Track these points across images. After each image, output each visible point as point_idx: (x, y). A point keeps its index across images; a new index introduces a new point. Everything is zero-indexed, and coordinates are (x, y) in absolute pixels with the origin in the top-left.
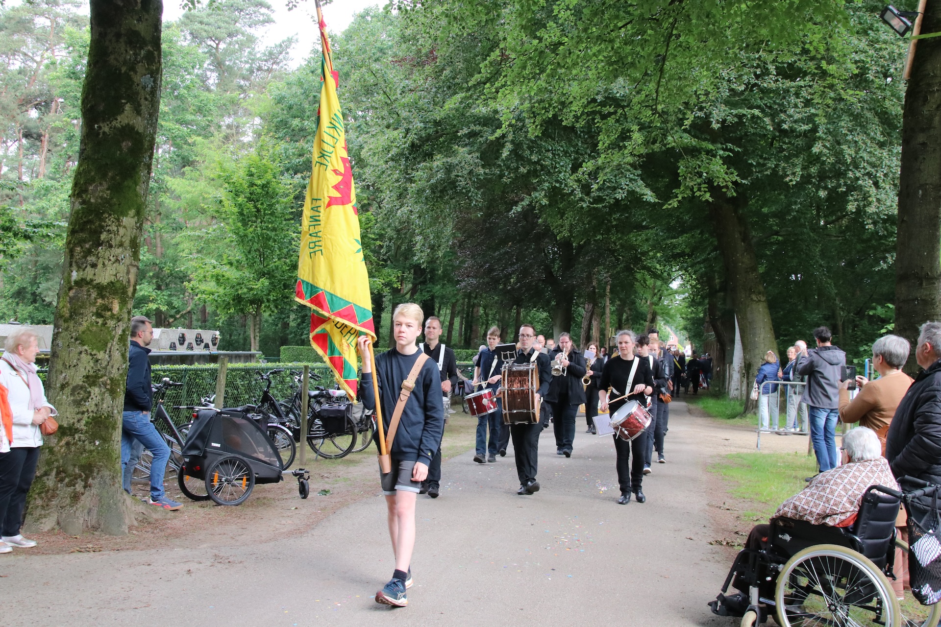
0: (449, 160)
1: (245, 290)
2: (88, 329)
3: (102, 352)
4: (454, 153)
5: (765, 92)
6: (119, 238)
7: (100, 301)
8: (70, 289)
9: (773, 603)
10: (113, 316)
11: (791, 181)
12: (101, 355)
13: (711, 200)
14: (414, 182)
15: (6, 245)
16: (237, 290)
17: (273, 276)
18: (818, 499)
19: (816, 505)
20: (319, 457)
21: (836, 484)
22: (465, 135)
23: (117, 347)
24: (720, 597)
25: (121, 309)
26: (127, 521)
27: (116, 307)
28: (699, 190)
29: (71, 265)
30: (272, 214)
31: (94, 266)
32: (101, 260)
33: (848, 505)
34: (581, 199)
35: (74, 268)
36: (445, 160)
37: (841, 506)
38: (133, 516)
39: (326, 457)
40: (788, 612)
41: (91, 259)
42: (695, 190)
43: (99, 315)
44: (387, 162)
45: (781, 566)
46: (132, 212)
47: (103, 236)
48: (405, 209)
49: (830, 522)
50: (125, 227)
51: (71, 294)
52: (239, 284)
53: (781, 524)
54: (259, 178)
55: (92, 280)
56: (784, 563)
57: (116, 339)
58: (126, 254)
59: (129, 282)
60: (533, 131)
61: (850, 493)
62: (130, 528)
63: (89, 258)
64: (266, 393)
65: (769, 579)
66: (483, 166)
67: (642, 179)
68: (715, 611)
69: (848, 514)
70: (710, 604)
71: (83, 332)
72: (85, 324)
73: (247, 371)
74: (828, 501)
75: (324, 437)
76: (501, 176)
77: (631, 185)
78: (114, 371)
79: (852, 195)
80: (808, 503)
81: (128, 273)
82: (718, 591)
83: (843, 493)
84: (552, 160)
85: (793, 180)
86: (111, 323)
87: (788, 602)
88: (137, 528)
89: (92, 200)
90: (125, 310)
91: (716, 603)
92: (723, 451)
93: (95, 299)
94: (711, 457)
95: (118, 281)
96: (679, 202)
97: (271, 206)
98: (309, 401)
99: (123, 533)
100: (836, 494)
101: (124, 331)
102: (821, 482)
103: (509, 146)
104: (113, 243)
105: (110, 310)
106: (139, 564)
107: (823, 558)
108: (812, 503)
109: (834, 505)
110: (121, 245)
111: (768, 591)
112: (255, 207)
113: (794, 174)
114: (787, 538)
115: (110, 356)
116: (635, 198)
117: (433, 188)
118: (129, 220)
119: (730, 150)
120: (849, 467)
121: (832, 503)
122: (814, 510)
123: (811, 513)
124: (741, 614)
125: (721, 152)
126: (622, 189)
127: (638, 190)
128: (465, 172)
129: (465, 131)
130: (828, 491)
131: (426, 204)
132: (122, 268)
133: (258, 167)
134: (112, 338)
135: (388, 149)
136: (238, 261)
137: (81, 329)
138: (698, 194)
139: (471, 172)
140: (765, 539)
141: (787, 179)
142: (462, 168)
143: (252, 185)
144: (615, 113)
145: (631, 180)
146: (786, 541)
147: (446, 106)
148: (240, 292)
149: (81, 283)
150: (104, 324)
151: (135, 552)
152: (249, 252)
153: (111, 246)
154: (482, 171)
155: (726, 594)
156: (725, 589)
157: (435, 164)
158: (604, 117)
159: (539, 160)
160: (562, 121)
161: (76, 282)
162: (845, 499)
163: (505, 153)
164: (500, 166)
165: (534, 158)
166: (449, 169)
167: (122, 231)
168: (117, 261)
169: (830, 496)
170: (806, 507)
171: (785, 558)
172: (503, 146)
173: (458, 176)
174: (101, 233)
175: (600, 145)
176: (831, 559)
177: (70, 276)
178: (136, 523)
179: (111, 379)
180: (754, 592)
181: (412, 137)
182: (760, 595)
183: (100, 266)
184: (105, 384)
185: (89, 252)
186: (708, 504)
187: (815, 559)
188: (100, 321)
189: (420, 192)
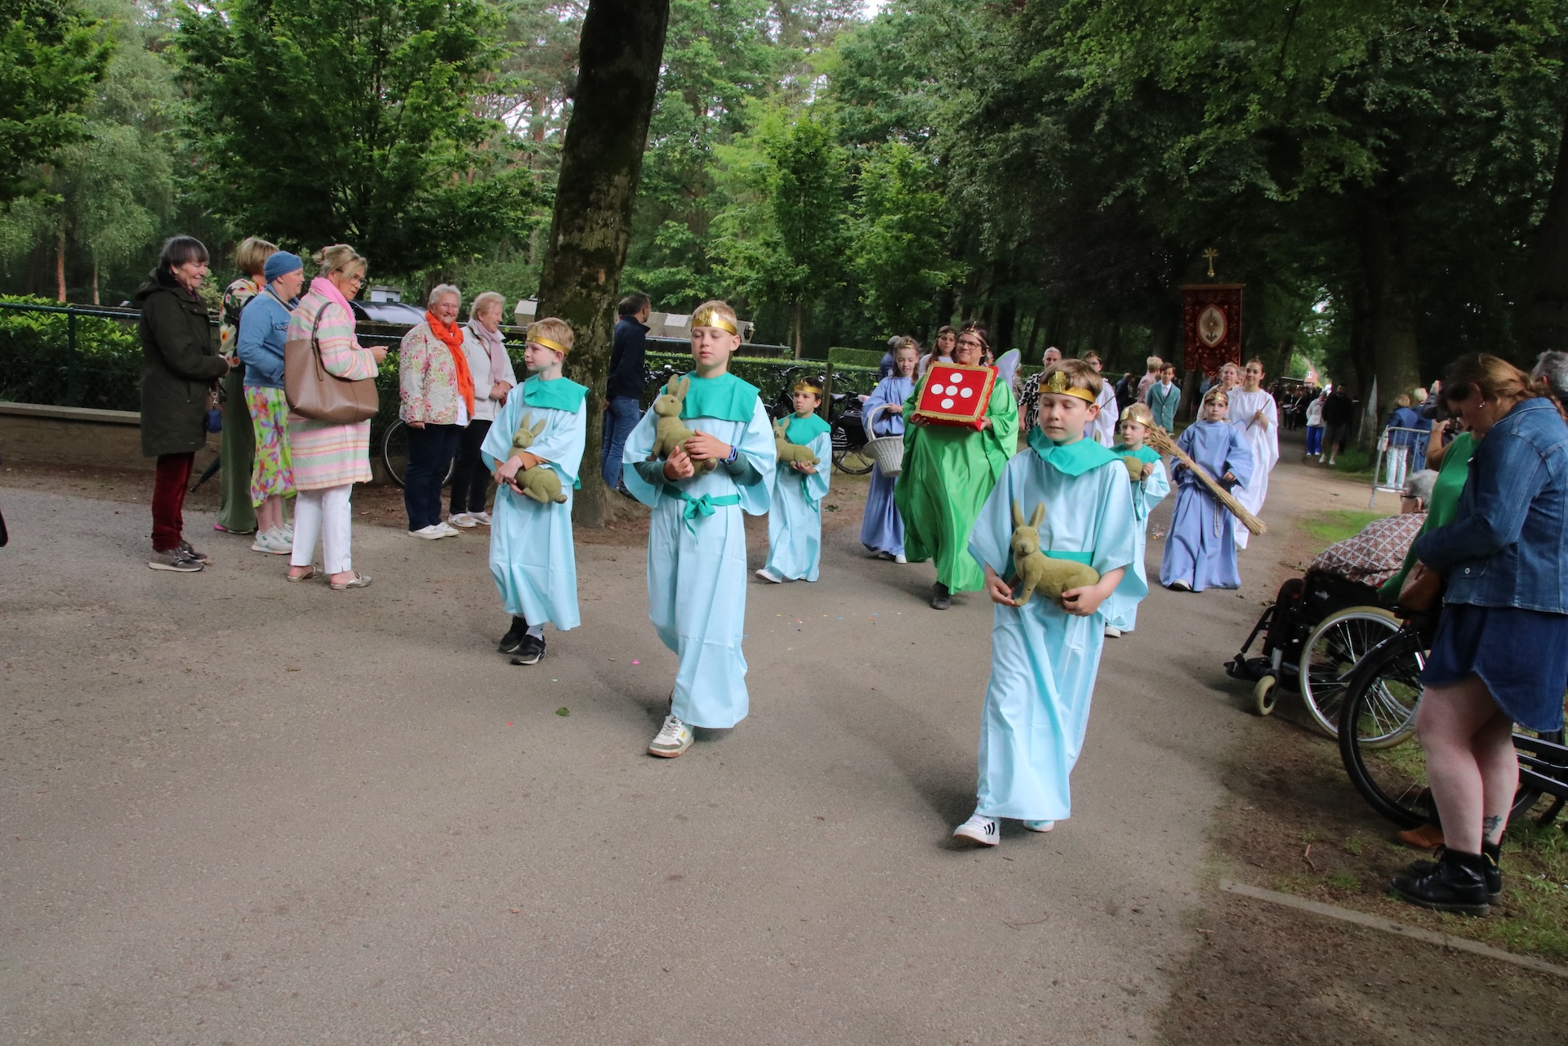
0: (1029, 131)
1: (781, 277)
2: (571, 299)
3: (585, 327)
4: (1034, 123)
5: (1439, 63)
6: (609, 199)
7: (585, 269)
8: (556, 254)
9: (1297, 669)
10: (598, 288)
11: (1460, 180)
12: (583, 330)
13: (1341, 192)
14: (984, 156)
15: (524, 213)
16: (772, 276)
17: (814, 261)
18: (1358, 550)
19: (1354, 558)
20: (839, 471)
21: (1383, 536)
22: (1051, 102)
23: (601, 322)
24: (1239, 658)
25: (607, 280)
26: (605, 516)
27: (602, 278)
28: (1327, 179)
29: (558, 228)
30: (819, 188)
31: (581, 229)
32: (588, 224)
33: (1392, 562)
34: (1189, 190)
35: (561, 230)
36: (1023, 131)
37: (1383, 562)
38: (612, 511)
39: (847, 471)
40: (1311, 680)
41: (579, 221)
42: (1322, 179)
43: (583, 285)
44: (957, 132)
45: (1312, 629)
46: (625, 170)
47: (592, 197)
48: (971, 189)
49: (1367, 580)
50: (616, 187)
51: (557, 260)
52: (773, 269)
53: (1317, 579)
54: (807, 145)
55: (578, 245)
56: (1316, 624)
57: (600, 314)
58: (615, 219)
59: (617, 249)
60: (1123, 93)
61: (1397, 548)
62: (608, 523)
63: (577, 221)
64: (784, 393)
65: (1296, 641)
66: (1071, 141)
67: (1267, 169)
68: (1230, 672)
69: (1391, 573)
70: (1226, 665)
71: (567, 303)
72: (569, 295)
73: (769, 366)
74: (1369, 554)
75: (846, 449)
76: (1094, 154)
77: (1252, 175)
78: (597, 349)
79: (1538, 204)
80: (1345, 554)
81: (617, 239)
82: (1238, 651)
83: (1389, 547)
84: (1156, 137)
85: (1462, 179)
86: (596, 295)
87: (1312, 669)
88: (615, 524)
89: (584, 156)
90: (612, 282)
91: (1233, 663)
92: (1325, 507)
93: (581, 267)
94: (1308, 512)
95: (606, 247)
96: (1300, 193)
97: (817, 179)
98: (831, 407)
99: (599, 527)
100: (1380, 547)
101: (609, 305)
102: (1366, 533)
103: (1104, 117)
104: (602, 204)
105: (596, 280)
106: (604, 558)
107: (1362, 621)
108: (1349, 555)
109: (1375, 560)
110: (611, 207)
111: (1293, 656)
112: (799, 179)
113: (1465, 172)
114: (1325, 596)
115: (593, 332)
116: (1254, 192)
117: (1007, 164)
118: (620, 180)
119: (1385, 138)
120: (1405, 518)
121: (1373, 557)
122: (1351, 562)
123: (1347, 565)
124: (1257, 678)
125: (1371, 140)
126: (1239, 180)
127: (1260, 182)
128: (1047, 147)
129: (1052, 96)
130: (1371, 543)
131: (998, 184)
132: (611, 233)
133: (806, 132)
134: (597, 311)
135: (959, 115)
136: (776, 243)
137: (565, 299)
138: (1324, 184)
139: (1054, 148)
140: (1296, 596)
141: (1456, 178)
142: (1044, 141)
143: (798, 151)
144: (1230, 77)
145: (1253, 169)
146: (1322, 599)
147: (1031, 64)
148: (775, 279)
149: (567, 248)
150: (589, 295)
151: (605, 547)
152: (790, 231)
153: (600, 208)
154: (1067, 147)
155: (1247, 656)
156: (1245, 649)
157: (1013, 134)
158: (1216, 81)
159: (1139, 138)
160: (1158, 82)
161: (562, 247)
162: (1390, 554)
163: (1098, 127)
164: (1091, 142)
165: (1133, 133)
166: (1027, 141)
167: (613, 191)
168: (606, 225)
169: (1373, 549)
170: (1342, 558)
171: (1318, 620)
172: (1098, 116)
173: (1038, 151)
174: (591, 192)
175: (1207, 115)
176: (1371, 622)
177: (556, 240)
178: (615, 519)
179: (594, 358)
180: (1277, 654)
181: (986, 100)
182: (1284, 659)
183: (588, 229)
184: (587, 362)
185: (576, 214)
186: (1281, 563)
187: (1352, 622)
188: (584, 292)
189: (991, 168)
